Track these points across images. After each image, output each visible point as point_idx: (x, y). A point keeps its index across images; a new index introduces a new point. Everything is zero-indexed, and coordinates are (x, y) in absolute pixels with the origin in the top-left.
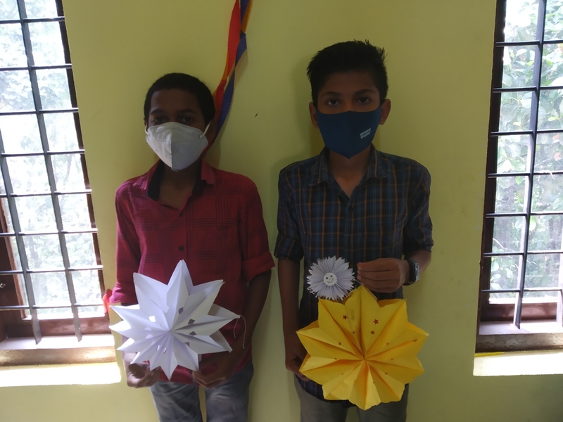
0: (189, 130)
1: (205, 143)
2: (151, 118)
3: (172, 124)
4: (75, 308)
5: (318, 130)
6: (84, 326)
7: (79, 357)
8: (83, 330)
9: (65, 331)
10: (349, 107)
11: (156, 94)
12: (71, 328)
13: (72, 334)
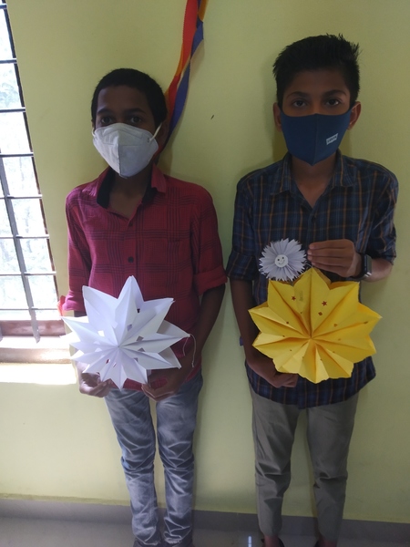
0: (138, 132)
1: (154, 147)
2: (98, 118)
3: (119, 125)
4: (32, 311)
5: (282, 134)
6: (42, 329)
7: (37, 357)
8: (41, 332)
9: (24, 332)
10: (316, 110)
11: (103, 92)
12: (30, 329)
13: (31, 335)
